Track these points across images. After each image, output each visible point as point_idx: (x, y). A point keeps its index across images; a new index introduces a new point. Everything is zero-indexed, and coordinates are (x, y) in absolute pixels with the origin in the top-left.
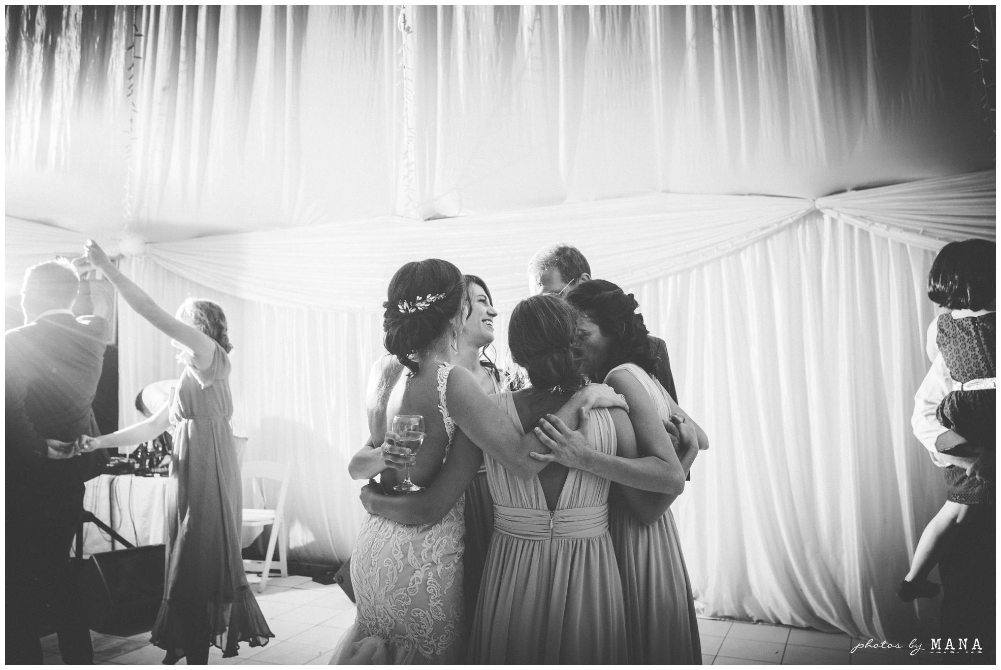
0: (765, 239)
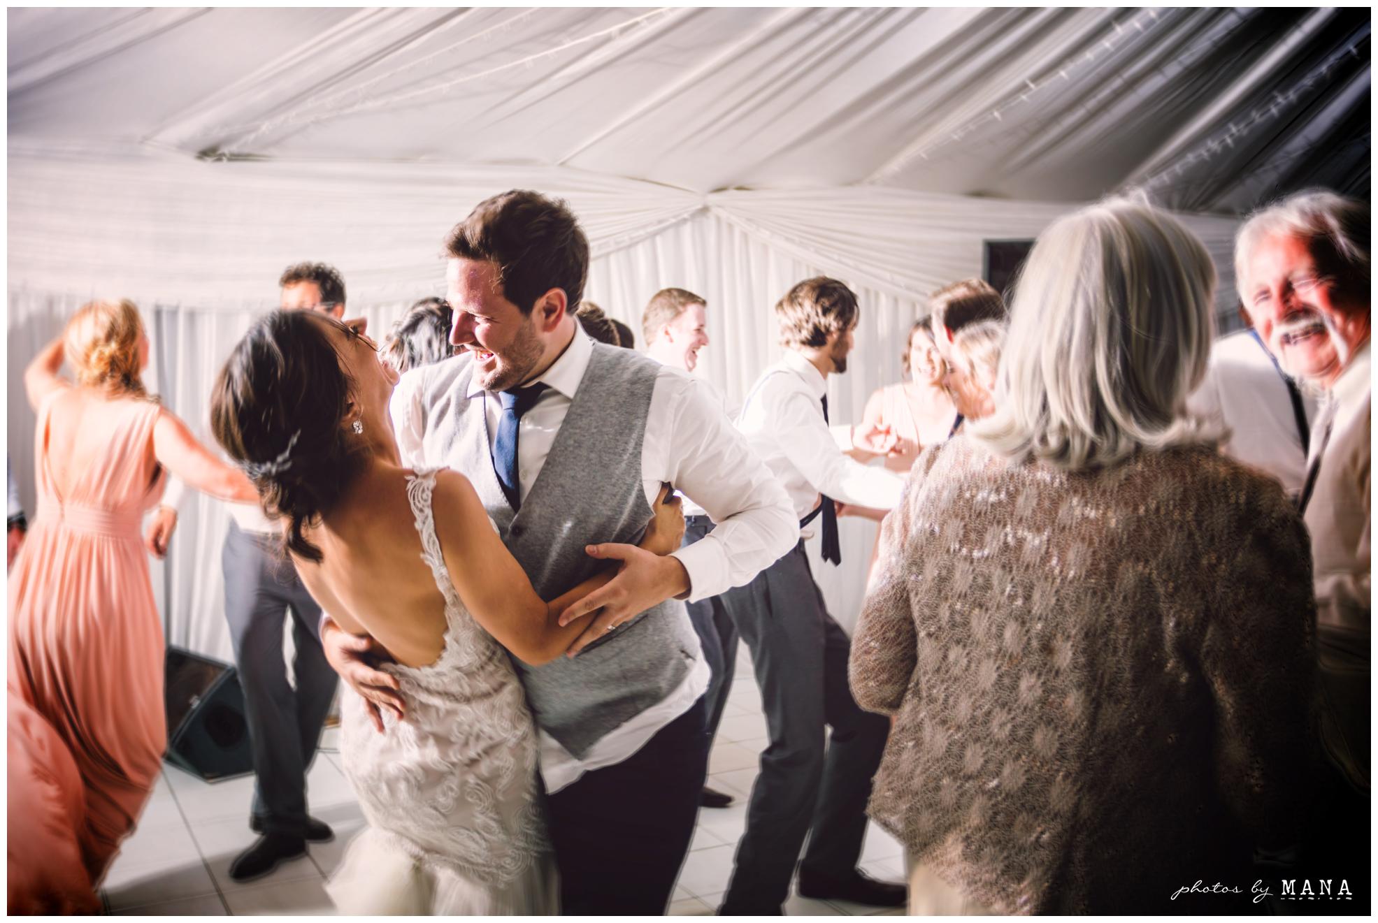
0: (654, 235)
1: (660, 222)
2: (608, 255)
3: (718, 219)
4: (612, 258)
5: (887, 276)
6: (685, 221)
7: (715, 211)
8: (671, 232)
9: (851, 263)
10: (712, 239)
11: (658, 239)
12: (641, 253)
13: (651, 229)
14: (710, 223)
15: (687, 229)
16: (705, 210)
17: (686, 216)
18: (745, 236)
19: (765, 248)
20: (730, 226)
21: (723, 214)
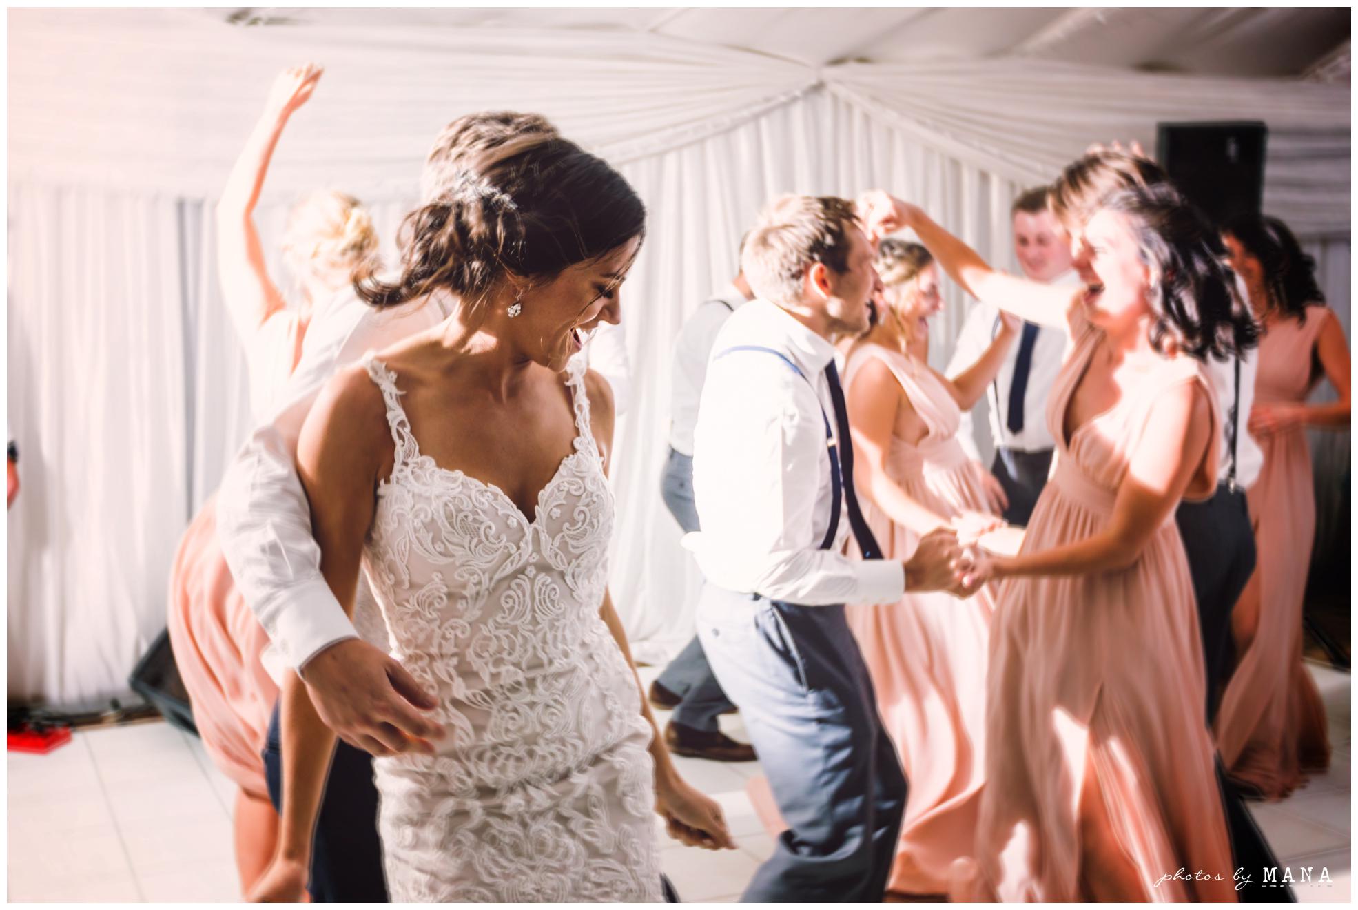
0: (756, 117)
1: (767, 100)
2: (702, 141)
3: (835, 98)
4: (710, 146)
5: (1039, 167)
6: (794, 100)
7: (833, 87)
8: (778, 115)
9: (995, 151)
10: (827, 122)
11: (764, 122)
12: (743, 139)
13: (756, 109)
14: (825, 102)
15: (798, 111)
16: (819, 87)
17: (798, 93)
18: (867, 118)
19: (890, 132)
20: (849, 107)
21: (842, 91)
